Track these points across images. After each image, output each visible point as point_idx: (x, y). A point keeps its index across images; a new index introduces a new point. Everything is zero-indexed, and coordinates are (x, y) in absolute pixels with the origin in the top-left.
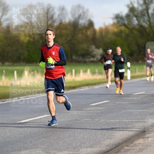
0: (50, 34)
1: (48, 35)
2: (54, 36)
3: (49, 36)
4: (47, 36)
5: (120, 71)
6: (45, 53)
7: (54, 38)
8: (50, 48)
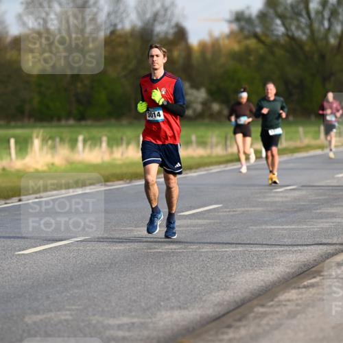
0: (157, 56)
1: (153, 56)
2: (166, 59)
3: (155, 58)
4: (150, 59)
5: (272, 132)
6: (146, 91)
7: (165, 61)
8: (157, 80)
